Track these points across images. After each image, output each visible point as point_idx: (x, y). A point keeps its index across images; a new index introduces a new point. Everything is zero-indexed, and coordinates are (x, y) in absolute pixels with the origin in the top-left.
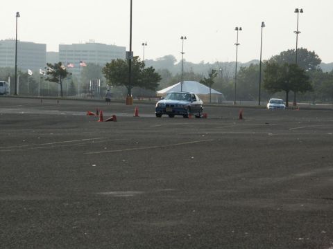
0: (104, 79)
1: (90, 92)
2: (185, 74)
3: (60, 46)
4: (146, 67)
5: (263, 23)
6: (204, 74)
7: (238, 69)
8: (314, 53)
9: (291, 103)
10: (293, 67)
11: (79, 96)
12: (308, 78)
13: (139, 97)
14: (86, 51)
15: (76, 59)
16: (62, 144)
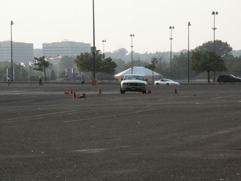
0: (76, 67)
1: (65, 77)
2: (134, 61)
3: (44, 45)
4: (106, 58)
5: (189, 23)
6: (148, 62)
7: (173, 57)
8: (226, 43)
9: (211, 80)
10: (212, 54)
11: (58, 80)
12: (223, 61)
13: (101, 79)
14: (63, 48)
15: (55, 53)
16: (47, 116)
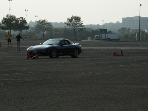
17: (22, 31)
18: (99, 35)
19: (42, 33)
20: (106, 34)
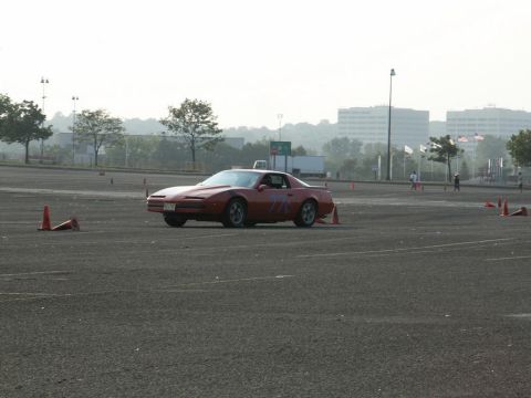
0: (509, 157)
1: (487, 175)
17: (31, 143)
18: (268, 160)
19: (91, 149)
20: (289, 157)
